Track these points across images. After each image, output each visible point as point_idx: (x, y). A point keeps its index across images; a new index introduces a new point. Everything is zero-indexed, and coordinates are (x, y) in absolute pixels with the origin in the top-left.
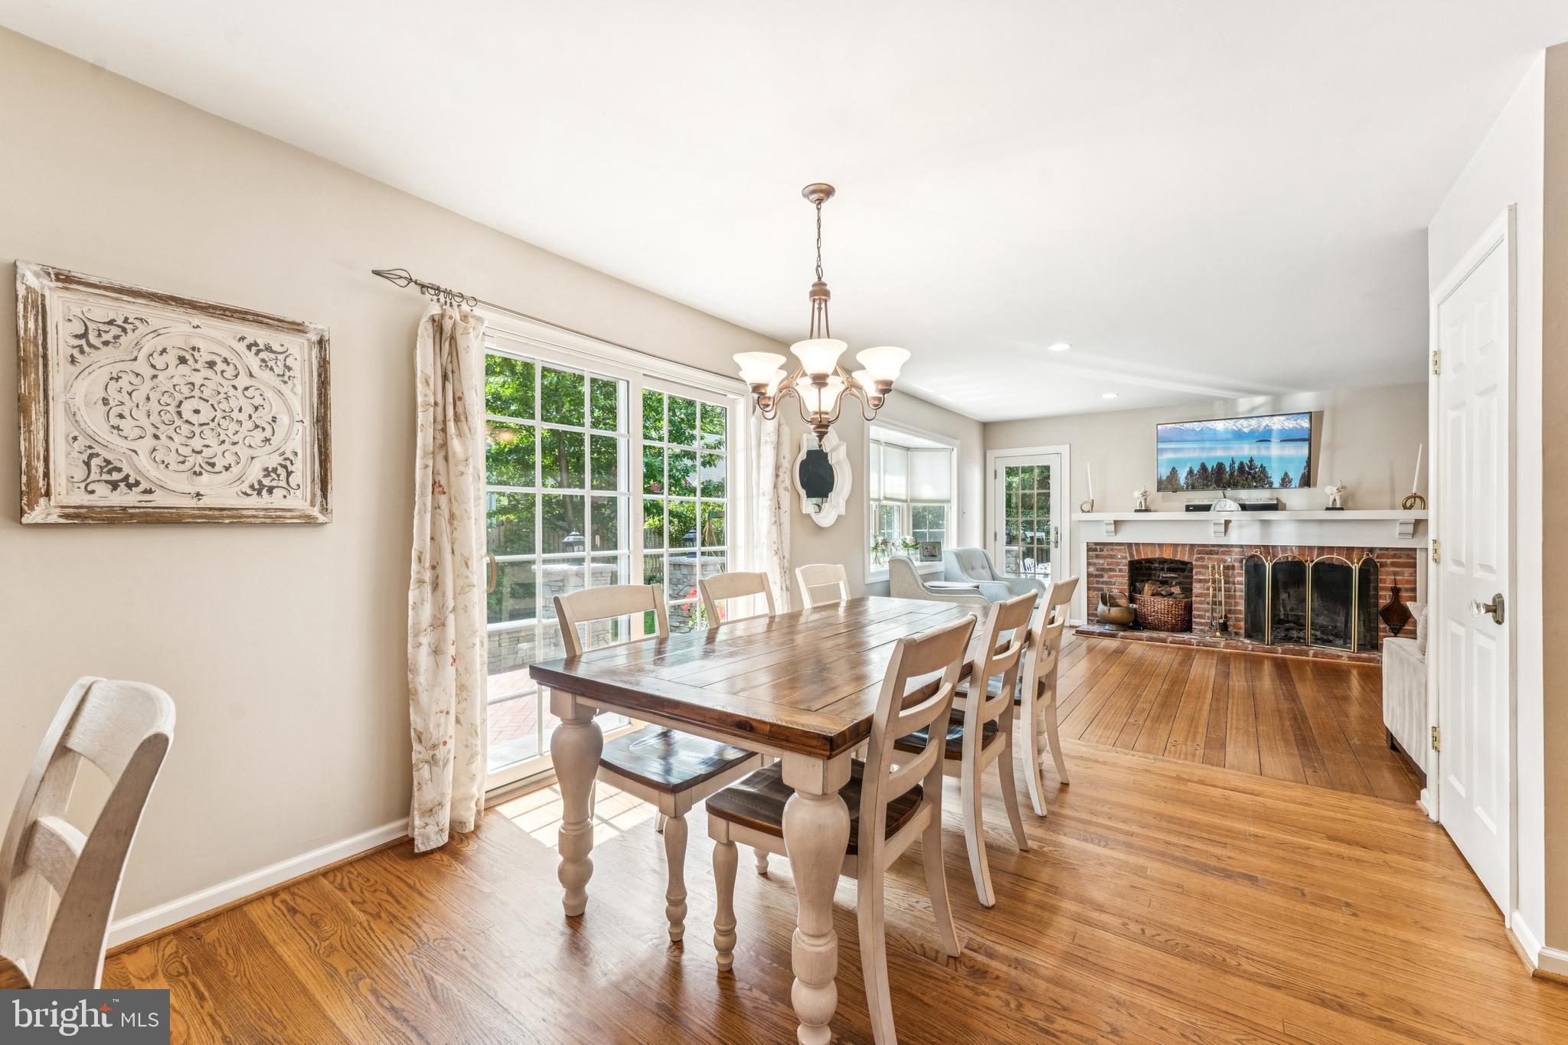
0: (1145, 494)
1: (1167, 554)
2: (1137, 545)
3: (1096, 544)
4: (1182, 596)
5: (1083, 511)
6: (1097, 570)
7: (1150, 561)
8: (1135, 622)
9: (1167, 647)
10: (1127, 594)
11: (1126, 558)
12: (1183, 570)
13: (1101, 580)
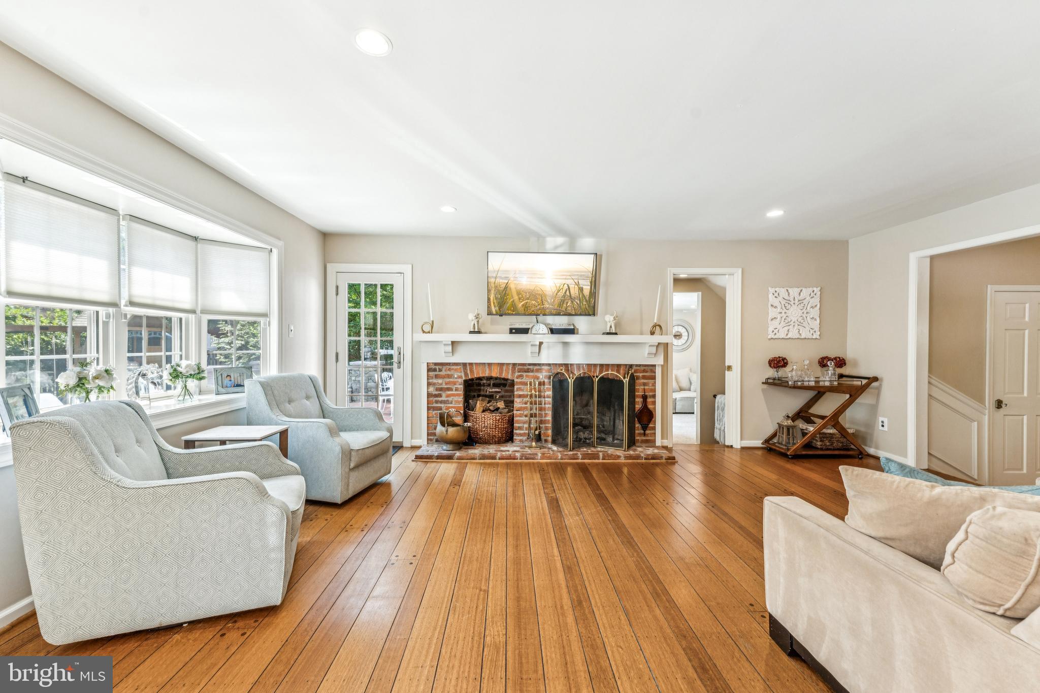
0: (477, 317)
1: (495, 373)
2: (471, 364)
3: (436, 364)
4: (506, 410)
5: (424, 332)
6: (437, 390)
7: (480, 379)
8: (470, 440)
9: (498, 464)
10: (462, 412)
11: (462, 378)
12: (505, 385)
13: (440, 399)
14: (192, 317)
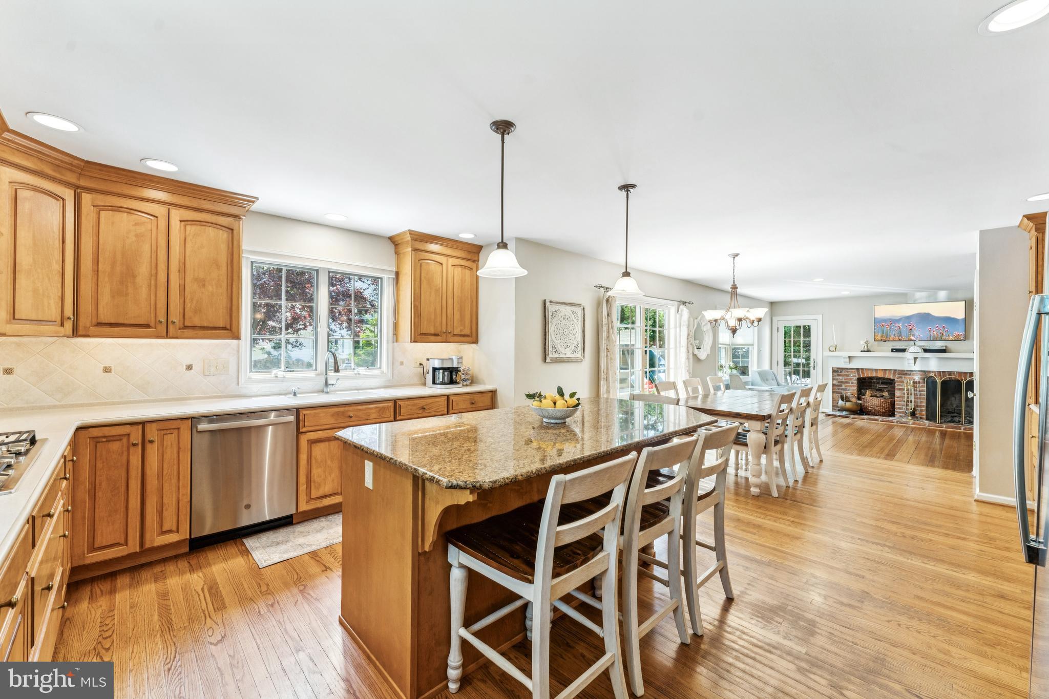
0: (867, 342)
1: (880, 375)
2: (862, 369)
3: (838, 368)
4: (889, 397)
5: (830, 351)
6: (839, 382)
7: (871, 378)
8: (861, 411)
9: (879, 423)
10: (856, 396)
11: (856, 376)
12: (890, 383)
13: (841, 388)
14: (729, 346)
